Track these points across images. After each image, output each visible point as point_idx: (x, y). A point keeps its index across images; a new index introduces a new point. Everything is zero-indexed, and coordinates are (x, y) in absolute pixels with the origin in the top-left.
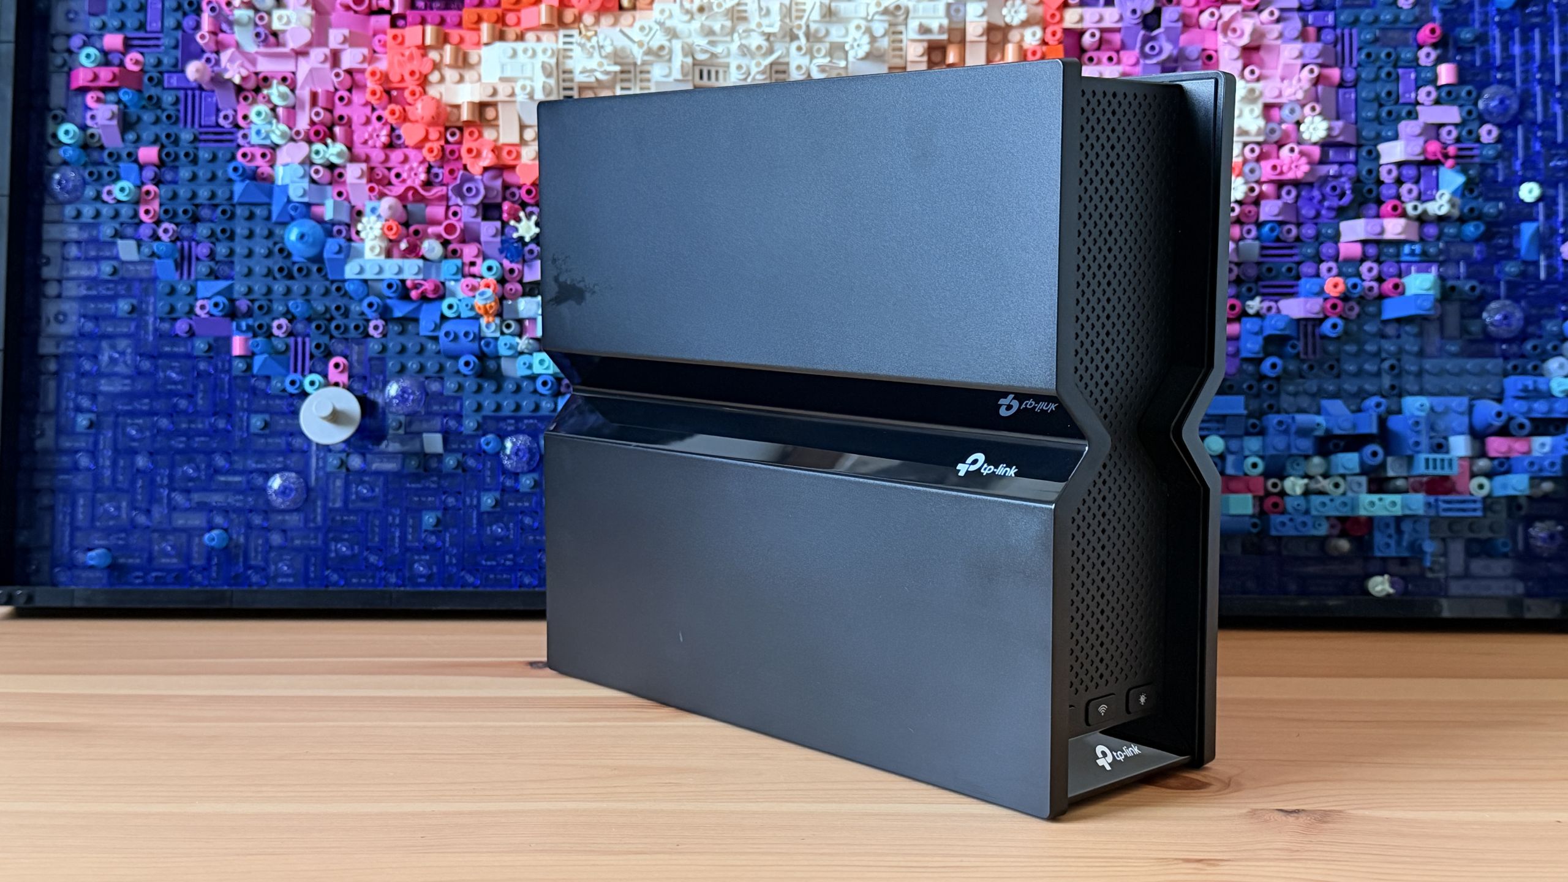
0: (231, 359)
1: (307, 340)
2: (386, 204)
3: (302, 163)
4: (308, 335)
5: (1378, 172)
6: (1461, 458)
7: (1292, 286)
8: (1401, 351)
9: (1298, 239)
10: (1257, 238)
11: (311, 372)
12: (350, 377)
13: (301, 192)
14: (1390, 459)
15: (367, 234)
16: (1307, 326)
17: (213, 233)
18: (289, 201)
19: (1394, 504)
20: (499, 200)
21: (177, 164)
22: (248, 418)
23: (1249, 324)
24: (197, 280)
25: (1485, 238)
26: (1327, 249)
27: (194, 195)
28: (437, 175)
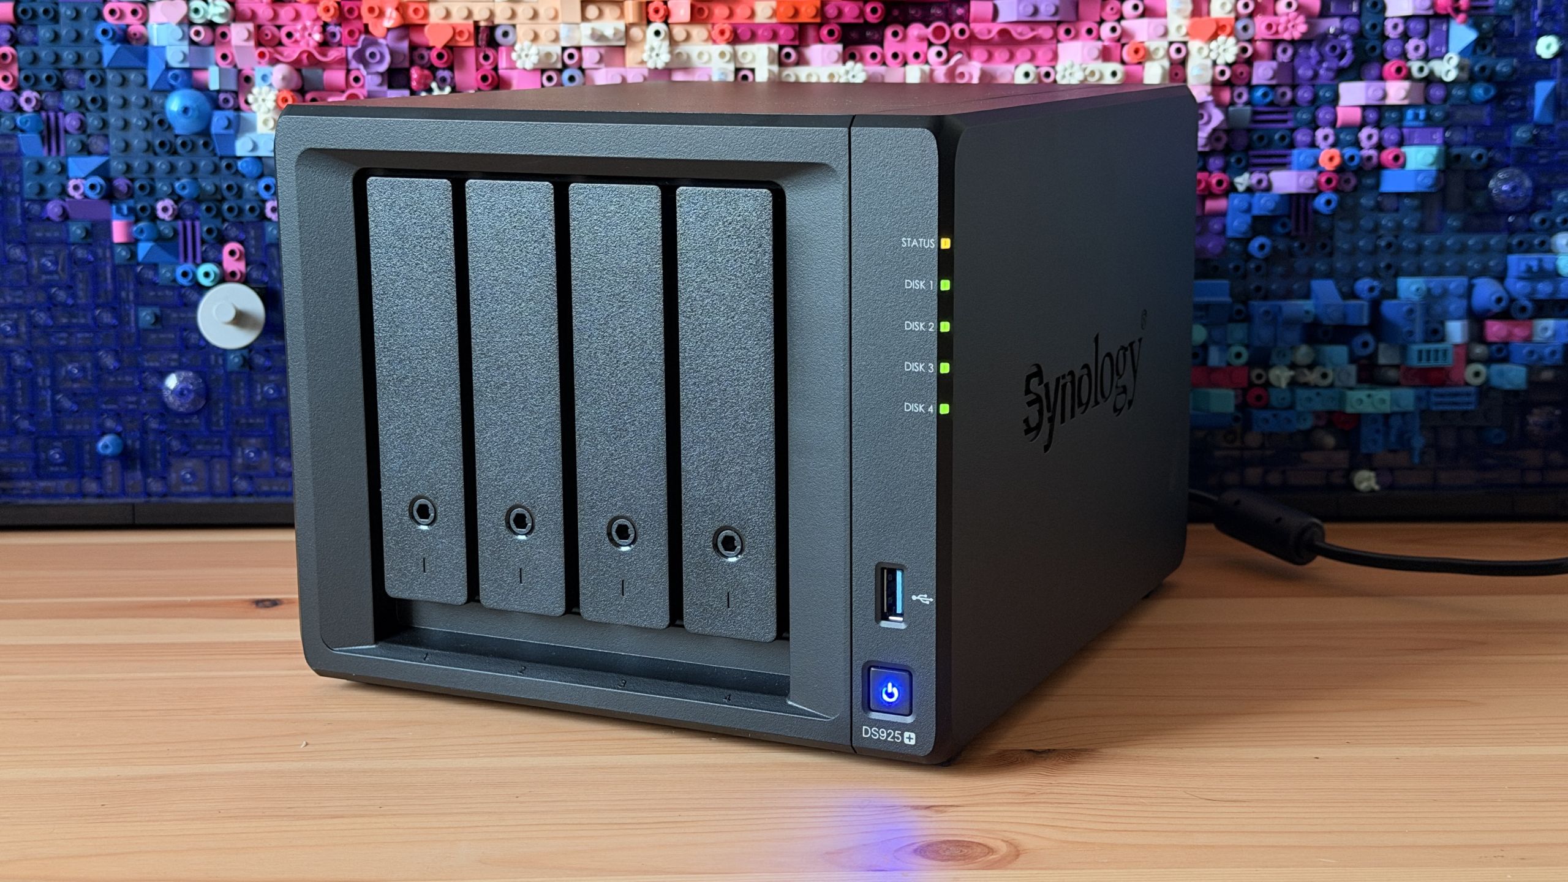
0: (112, 245)
1: (197, 223)
2: (279, 72)
3: (180, 23)
4: (198, 218)
5: (1383, 25)
6: (1457, 346)
7: (1285, 156)
8: (1399, 226)
9: (1293, 102)
10: (1248, 103)
11: (205, 260)
12: (247, 265)
13: (181, 57)
14: (1382, 346)
15: (260, 106)
16: (1297, 202)
17: (82, 102)
18: (168, 68)
19: (1383, 401)
20: (406, 64)
21: (34, 22)
22: (136, 312)
23: (1236, 201)
24: (67, 156)
25: (1497, 100)
26: (1323, 114)
27: (58, 58)
28: (334, 35)
